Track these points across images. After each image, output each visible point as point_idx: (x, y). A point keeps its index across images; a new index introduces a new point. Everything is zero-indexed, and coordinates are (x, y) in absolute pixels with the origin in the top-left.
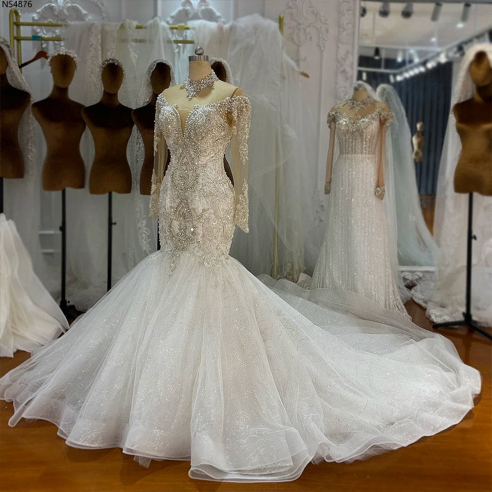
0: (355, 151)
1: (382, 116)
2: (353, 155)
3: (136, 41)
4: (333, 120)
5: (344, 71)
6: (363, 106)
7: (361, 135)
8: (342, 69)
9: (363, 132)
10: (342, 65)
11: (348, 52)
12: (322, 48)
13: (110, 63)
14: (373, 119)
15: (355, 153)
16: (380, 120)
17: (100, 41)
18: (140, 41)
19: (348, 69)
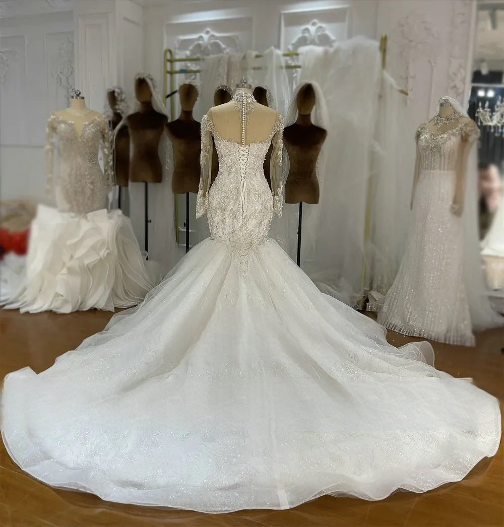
0: (434, 167)
1: (463, 132)
2: (432, 171)
3: (254, 69)
4: (418, 136)
5: (455, 87)
6: (446, 122)
7: (439, 151)
8: (453, 84)
9: (441, 148)
10: (453, 81)
11: (460, 66)
12: (433, 64)
13: (220, 90)
14: (454, 134)
15: (434, 169)
16: (462, 136)
17: (226, 71)
18: (259, 68)
19: (459, 85)
